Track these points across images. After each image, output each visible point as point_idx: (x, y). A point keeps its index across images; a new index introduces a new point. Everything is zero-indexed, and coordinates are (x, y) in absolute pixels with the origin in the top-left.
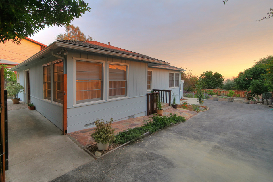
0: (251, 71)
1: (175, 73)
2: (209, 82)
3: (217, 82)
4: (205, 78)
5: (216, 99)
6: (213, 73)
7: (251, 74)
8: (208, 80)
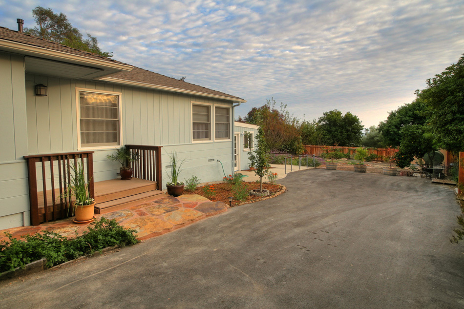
0: (410, 110)
1: (213, 106)
2: (335, 131)
3: (349, 133)
4: (326, 124)
5: (332, 167)
6: (343, 115)
7: (409, 116)
8: (333, 129)
